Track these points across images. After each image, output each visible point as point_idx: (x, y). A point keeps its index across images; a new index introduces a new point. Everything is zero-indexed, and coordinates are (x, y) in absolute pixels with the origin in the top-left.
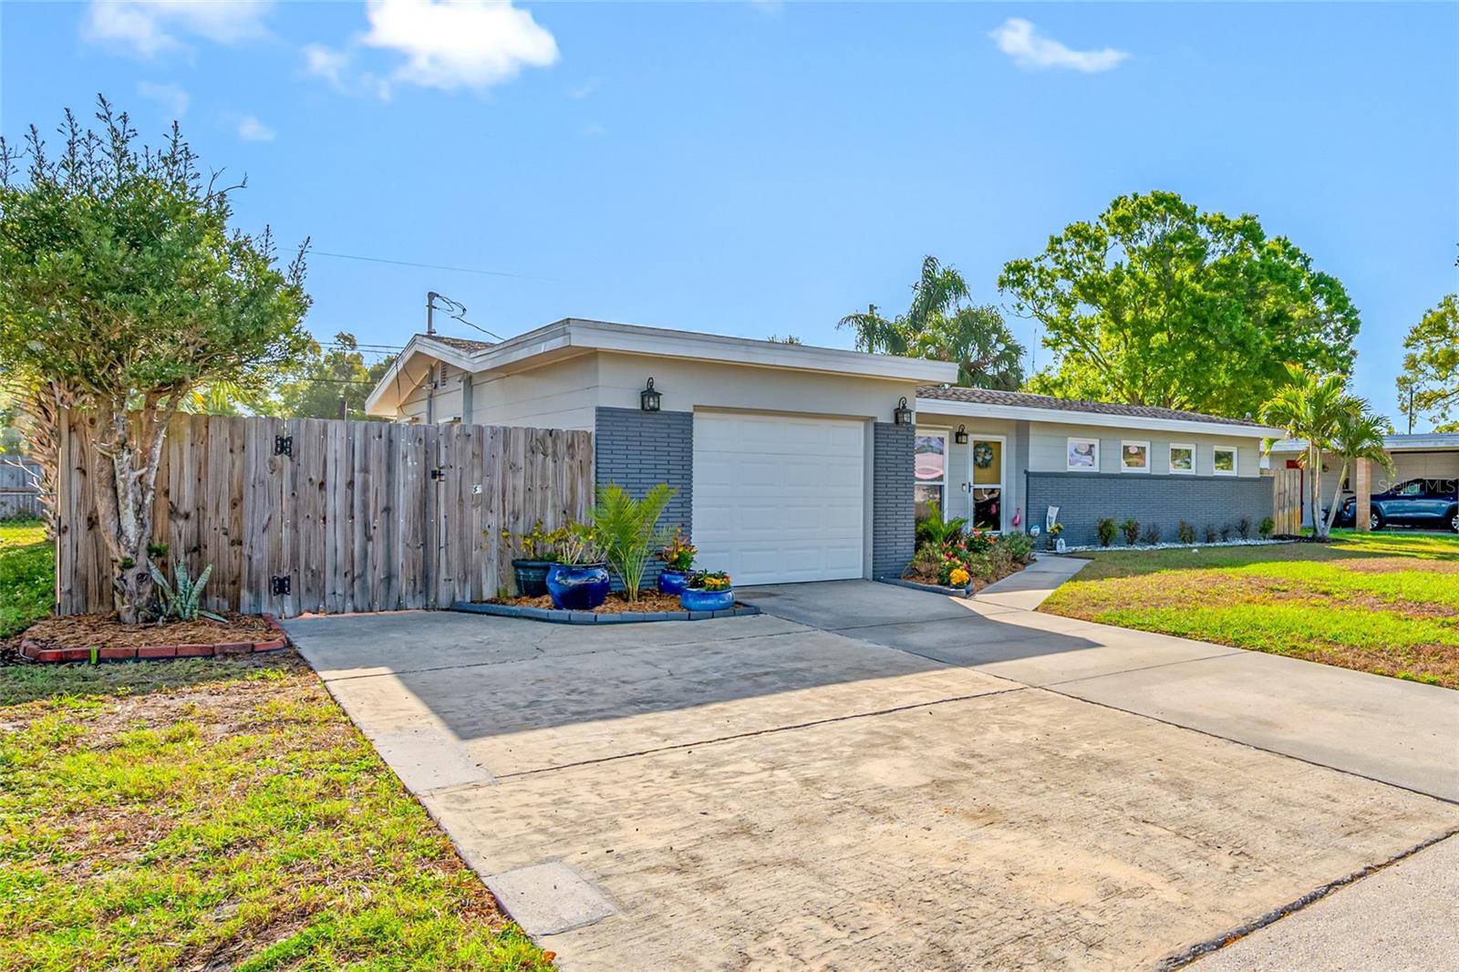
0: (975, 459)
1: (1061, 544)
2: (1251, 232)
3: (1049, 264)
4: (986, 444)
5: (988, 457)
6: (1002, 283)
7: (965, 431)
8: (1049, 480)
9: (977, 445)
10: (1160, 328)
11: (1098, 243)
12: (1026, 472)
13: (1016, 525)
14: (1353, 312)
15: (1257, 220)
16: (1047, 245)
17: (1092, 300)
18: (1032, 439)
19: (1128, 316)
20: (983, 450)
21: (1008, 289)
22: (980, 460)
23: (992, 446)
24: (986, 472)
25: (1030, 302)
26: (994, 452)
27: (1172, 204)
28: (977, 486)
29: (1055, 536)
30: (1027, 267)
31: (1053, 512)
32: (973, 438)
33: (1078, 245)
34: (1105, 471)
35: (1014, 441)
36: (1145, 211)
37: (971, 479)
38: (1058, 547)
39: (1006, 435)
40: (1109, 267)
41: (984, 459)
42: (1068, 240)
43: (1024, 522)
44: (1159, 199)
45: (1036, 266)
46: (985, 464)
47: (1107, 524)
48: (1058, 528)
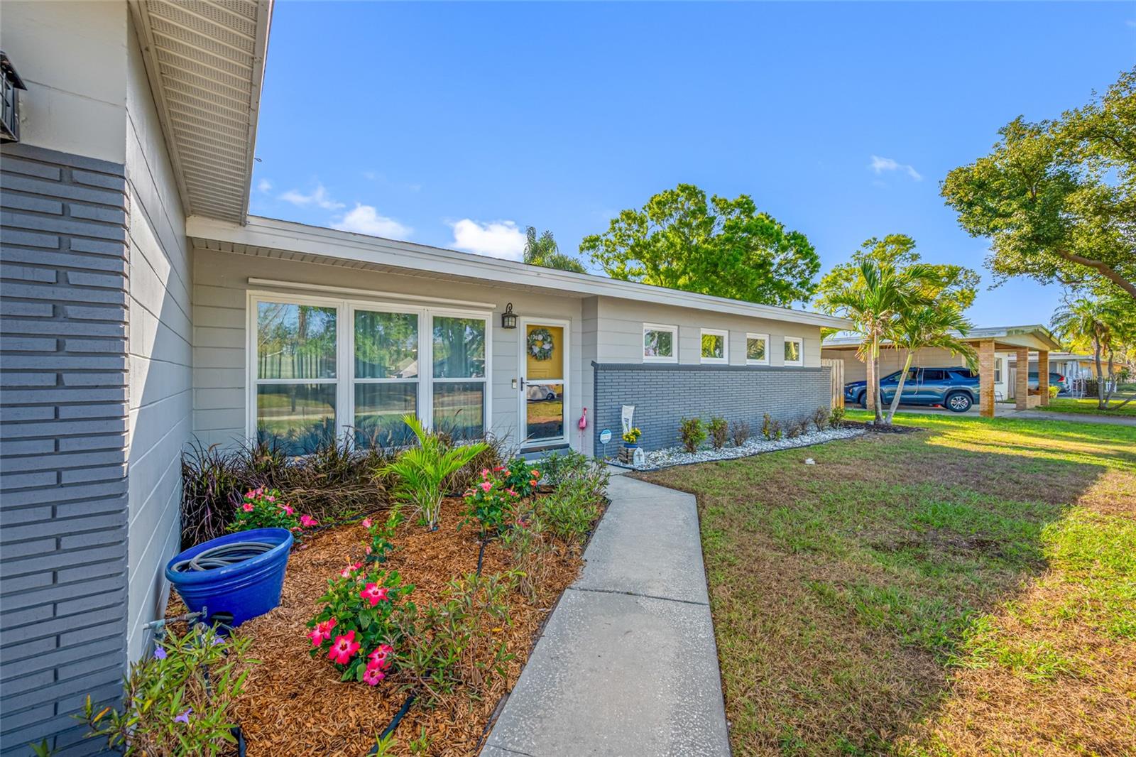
0: (530, 348)
1: (639, 455)
2: (747, 207)
3: (611, 237)
4: (543, 330)
5: (547, 347)
6: (582, 249)
7: (514, 312)
8: (622, 373)
9: (533, 331)
10: (684, 273)
11: (642, 222)
12: (593, 364)
13: (583, 428)
14: (816, 257)
15: (750, 199)
16: (610, 226)
17: (639, 256)
18: (601, 324)
19: (663, 267)
20: (540, 337)
21: (585, 252)
22: (536, 350)
23: (551, 332)
24: (544, 365)
25: (600, 260)
26: (555, 341)
27: (692, 192)
28: (532, 382)
29: (630, 444)
30: (597, 239)
31: (628, 412)
32: (524, 322)
33: (629, 225)
34: (682, 363)
35: (579, 327)
36: (674, 198)
37: (523, 373)
38: (636, 459)
39: (570, 319)
40: (650, 233)
41: (541, 348)
42: (623, 220)
43: (591, 425)
44: (684, 189)
45: (604, 239)
46: (544, 356)
47: (693, 425)
48: (635, 434)
